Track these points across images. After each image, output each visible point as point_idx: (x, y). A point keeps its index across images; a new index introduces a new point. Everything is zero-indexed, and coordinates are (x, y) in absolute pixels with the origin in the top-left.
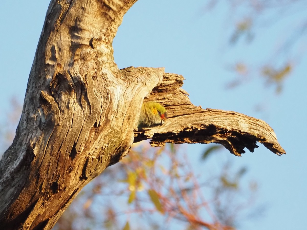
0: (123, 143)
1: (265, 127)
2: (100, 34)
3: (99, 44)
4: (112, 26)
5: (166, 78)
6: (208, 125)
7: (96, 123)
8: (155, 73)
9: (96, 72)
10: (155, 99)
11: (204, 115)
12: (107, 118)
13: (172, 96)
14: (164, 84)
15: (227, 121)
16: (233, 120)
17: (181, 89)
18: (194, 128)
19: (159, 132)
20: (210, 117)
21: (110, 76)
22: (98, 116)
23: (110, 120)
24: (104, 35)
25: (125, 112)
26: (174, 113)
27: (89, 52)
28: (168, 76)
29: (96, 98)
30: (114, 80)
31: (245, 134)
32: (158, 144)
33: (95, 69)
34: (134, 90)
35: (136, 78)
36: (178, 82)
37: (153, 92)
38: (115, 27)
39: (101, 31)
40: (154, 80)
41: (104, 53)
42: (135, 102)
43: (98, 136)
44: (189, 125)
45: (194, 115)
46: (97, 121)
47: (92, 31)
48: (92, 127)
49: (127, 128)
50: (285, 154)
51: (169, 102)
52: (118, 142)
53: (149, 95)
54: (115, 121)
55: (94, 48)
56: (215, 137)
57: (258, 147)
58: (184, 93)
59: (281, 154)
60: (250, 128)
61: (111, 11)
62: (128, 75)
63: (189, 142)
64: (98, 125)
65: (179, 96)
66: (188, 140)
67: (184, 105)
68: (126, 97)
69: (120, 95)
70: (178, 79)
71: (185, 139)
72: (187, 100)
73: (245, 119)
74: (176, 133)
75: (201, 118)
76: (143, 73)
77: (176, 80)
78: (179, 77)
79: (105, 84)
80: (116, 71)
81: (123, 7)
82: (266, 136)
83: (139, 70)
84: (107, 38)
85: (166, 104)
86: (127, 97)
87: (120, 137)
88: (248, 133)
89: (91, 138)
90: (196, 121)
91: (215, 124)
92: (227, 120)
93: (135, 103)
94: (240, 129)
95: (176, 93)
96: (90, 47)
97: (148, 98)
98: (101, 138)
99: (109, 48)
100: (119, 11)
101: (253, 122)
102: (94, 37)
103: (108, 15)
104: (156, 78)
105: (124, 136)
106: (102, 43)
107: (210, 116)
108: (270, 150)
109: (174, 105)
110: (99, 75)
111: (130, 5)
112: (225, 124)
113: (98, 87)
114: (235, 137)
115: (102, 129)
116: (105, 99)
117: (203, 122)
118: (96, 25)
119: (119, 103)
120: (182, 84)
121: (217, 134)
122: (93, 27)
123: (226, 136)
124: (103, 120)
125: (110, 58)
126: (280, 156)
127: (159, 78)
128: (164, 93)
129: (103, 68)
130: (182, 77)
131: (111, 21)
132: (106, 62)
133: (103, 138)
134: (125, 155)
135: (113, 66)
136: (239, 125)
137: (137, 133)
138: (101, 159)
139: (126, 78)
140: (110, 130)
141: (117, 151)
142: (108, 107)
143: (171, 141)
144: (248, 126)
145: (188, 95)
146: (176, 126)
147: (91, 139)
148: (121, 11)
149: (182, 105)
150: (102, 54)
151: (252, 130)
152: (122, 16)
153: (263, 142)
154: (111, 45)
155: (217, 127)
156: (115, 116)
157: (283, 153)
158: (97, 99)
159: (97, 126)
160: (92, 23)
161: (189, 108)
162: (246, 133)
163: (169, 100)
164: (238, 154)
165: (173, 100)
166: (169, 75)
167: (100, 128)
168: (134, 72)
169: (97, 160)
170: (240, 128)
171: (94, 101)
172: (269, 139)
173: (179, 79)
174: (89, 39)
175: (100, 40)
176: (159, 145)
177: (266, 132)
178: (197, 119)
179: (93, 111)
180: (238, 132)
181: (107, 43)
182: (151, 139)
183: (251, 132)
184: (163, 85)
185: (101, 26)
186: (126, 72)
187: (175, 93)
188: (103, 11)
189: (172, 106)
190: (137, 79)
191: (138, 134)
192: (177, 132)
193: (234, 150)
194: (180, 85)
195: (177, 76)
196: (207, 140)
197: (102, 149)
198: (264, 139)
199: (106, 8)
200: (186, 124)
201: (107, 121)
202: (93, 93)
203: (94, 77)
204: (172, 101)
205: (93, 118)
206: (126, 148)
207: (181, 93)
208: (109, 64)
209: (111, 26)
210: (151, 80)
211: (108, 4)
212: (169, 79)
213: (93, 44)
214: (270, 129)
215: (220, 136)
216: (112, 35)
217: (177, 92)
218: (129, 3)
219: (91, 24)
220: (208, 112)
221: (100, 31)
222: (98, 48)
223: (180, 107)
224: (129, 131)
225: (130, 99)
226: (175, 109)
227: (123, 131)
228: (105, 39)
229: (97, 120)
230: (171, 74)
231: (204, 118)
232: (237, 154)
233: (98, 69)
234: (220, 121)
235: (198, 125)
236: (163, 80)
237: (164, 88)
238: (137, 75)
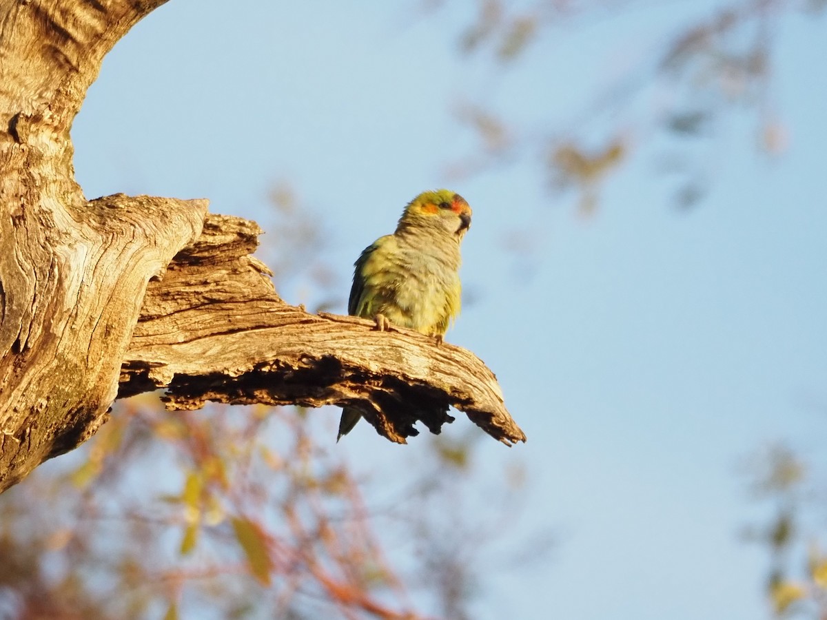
0: (88, 397)
1: (473, 368)
2: (38, 104)
3: (35, 129)
4: (72, 83)
5: (210, 227)
6: (321, 358)
7: (17, 342)
8: (183, 213)
9: (22, 206)
10: (182, 283)
11: (312, 331)
12: (47, 328)
13: (226, 276)
14: (206, 242)
15: (372, 348)
16: (389, 347)
17: (253, 258)
18: (281, 365)
19: (187, 373)
20: (328, 336)
21: (61, 218)
22: (25, 324)
23: (55, 335)
24: (49, 106)
25: (96, 316)
26: (230, 321)
27: (5, 151)
28: (219, 222)
29: (21, 274)
30: (70, 229)
31: (417, 383)
32: (185, 403)
33: (21, 196)
34: (122, 256)
35: (131, 224)
36: (245, 239)
37: (177, 265)
38: (78, 85)
39: (40, 96)
40: (178, 233)
41: (47, 154)
42: (125, 288)
43: (22, 376)
44: (270, 356)
45: (285, 329)
46: (21, 338)
47: (18, 95)
48: (7, 351)
49: (100, 359)
50: (524, 440)
51: (218, 291)
52: (74, 394)
53: (164, 271)
54: (69, 339)
55: (21, 141)
56: (338, 389)
57: (451, 420)
58: (259, 270)
59: (514, 442)
60: (433, 370)
61: (70, 42)
62: (108, 217)
63: (269, 400)
64: (22, 347)
65: (247, 278)
66: (265, 396)
67: (259, 302)
68: (100, 274)
69: (86, 270)
70: (243, 233)
71: (257, 393)
72: (268, 289)
73: (421, 344)
74: (232, 375)
75: (303, 337)
76: (151, 211)
77: (240, 234)
78: (247, 227)
79: (47, 239)
80: (78, 204)
81: (102, 34)
82: (476, 391)
83: (141, 203)
84: (55, 116)
85: (209, 297)
86: (103, 275)
87: (80, 382)
88: (426, 382)
89: (4, 382)
90: (289, 345)
91: (339, 354)
92: (372, 344)
93: (126, 291)
94: (405, 370)
95: (239, 269)
96: (10, 138)
97: (161, 279)
98: (30, 383)
99: (60, 142)
100: (91, 45)
101: (442, 352)
102: (22, 112)
103: (62, 53)
104: (184, 228)
105: (92, 380)
106: (43, 127)
107: (328, 332)
108: (485, 429)
109: (232, 300)
110: (31, 213)
111: (122, 28)
112: (367, 355)
113: (26, 245)
114: (392, 391)
115: (34, 358)
116: (44, 278)
117: (307, 349)
118: (29, 80)
119: (81, 290)
120: (255, 244)
121: (345, 383)
122: (21, 84)
123: (369, 389)
124: (38, 334)
125: (63, 169)
126: (510, 446)
127: (192, 226)
128: (206, 268)
129: (41, 195)
130: (256, 227)
131: (70, 70)
132: (51, 178)
133: (34, 382)
134: (93, 431)
135: (70, 191)
136: (404, 360)
137: (128, 373)
138: (27, 439)
139: (104, 224)
140: (55, 363)
141: (72, 419)
142: (53, 299)
143: (218, 396)
144: (427, 364)
145: (271, 276)
146: (235, 357)
147: (3, 384)
148: (97, 43)
149: (253, 300)
150: (40, 157)
151: (438, 374)
152: (98, 58)
153: (466, 408)
154: (67, 135)
155: (343, 364)
156: (68, 325)
157: (517, 439)
158: (23, 278)
159: (21, 350)
160: (17, 73)
161: (271, 310)
162: (421, 381)
163: (219, 287)
164: (399, 438)
165: (230, 286)
166: (221, 219)
167: (28, 357)
168: (126, 210)
169: (17, 441)
170: (406, 368)
171: (15, 282)
172: (481, 399)
173: (246, 231)
174: (7, 115)
175: (37, 119)
176: (188, 406)
177: (474, 380)
178: (293, 339)
179: (11, 310)
180: (400, 378)
181: (56, 129)
182: (167, 390)
183: (435, 380)
184: (203, 245)
185: (42, 81)
186: (104, 207)
187: (236, 268)
188: (47, 42)
189: (226, 303)
190: (132, 228)
191: (132, 375)
192: (236, 373)
193: (388, 426)
194: (250, 247)
195: (242, 224)
196: (315, 397)
197: (31, 413)
198: (469, 401)
199: (57, 34)
200: (260, 353)
201: (48, 338)
202: (14, 261)
203: (19, 218)
204: (228, 289)
205: (11, 328)
206: (97, 412)
207: (251, 268)
208: (60, 185)
209: (69, 83)
210: (169, 233)
211: (63, 26)
212: (221, 231)
213: (19, 129)
214: (485, 373)
215: (352, 388)
216: (72, 109)
217: (242, 266)
218: (118, 23)
219: (15, 77)
220: (322, 321)
221: (37, 96)
222: (32, 140)
223: (248, 307)
224: (108, 367)
225: (111, 281)
226: (235, 312)
227: (90, 364)
228: (51, 117)
229: (22, 333)
230: (226, 218)
231: (311, 338)
232: (395, 436)
233: (29, 198)
234: (352, 347)
235: (294, 356)
236: (204, 233)
237: (206, 254)
238: (134, 218)
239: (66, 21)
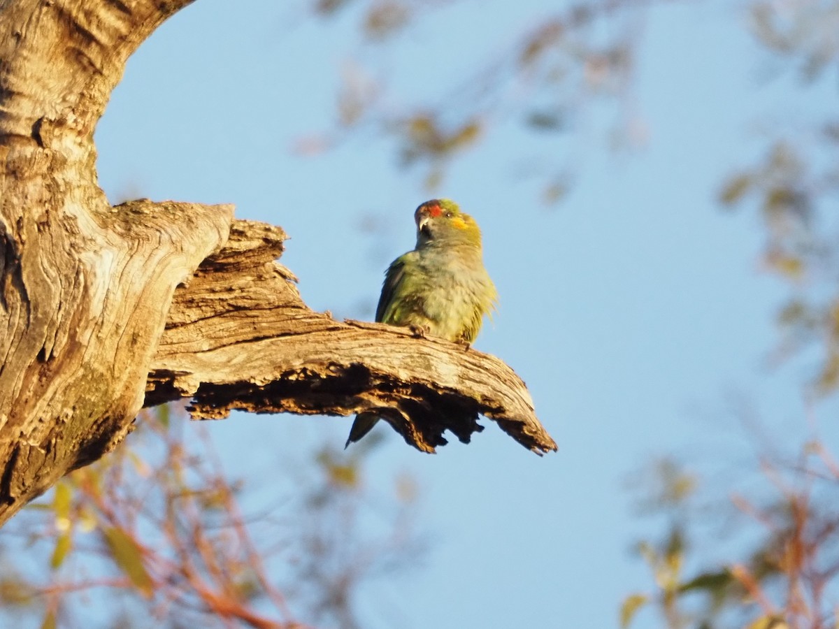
0: (114, 407)
1: (503, 375)
2: (62, 108)
3: (58, 134)
4: (96, 86)
5: (237, 233)
6: (349, 366)
7: (43, 351)
8: (209, 218)
9: (47, 212)
10: (207, 290)
11: (339, 339)
12: (72, 337)
13: (252, 283)
14: (231, 248)
15: (400, 356)
16: (417, 355)
17: (278, 264)
18: (309, 373)
19: (213, 382)
20: (355, 344)
21: (86, 224)
22: (50, 333)
23: (81, 344)
24: (73, 110)
25: (123, 323)
26: (255, 328)
27: (29, 156)
28: (244, 227)
29: (46, 281)
30: (96, 236)
31: (447, 392)
32: (211, 412)
33: (46, 202)
34: (149, 263)
35: (157, 230)
36: (271, 245)
37: (201, 271)
38: (102, 88)
39: (64, 100)
40: (205, 239)
41: (71, 159)
42: (151, 295)
43: (48, 386)
44: (297, 365)
45: (311, 337)
46: (46, 347)
47: (42, 99)
48: (31, 360)
49: (126, 368)
50: (555, 450)
51: (243, 298)
52: (101, 404)
53: (191, 278)
54: (95, 348)
55: (44, 145)
56: (366, 398)
57: (481, 429)
58: (284, 277)
59: (546, 452)
60: (462, 378)
61: (93, 45)
62: (134, 223)
63: (295, 409)
64: (47, 356)
65: (272, 284)
66: (292, 405)
67: (284, 309)
68: (127, 281)
69: (112, 276)
70: (269, 238)
71: (283, 402)
72: (293, 295)
73: (450, 351)
74: (259, 383)
75: (330, 344)
76: (177, 217)
77: (266, 240)
78: (273, 232)
79: (72, 245)
80: (102, 209)
81: (126, 36)
82: (506, 399)
83: (166, 208)
84: (79, 120)
85: (235, 304)
86: (130, 282)
87: (106, 391)
88: (456, 391)
89: (29, 391)
90: (316, 353)
91: (368, 362)
92: (400, 352)
93: (153, 298)
94: (434, 378)
95: (265, 276)
96: (34, 143)
97: (187, 286)
98: (55, 393)
99: (84, 146)
100: (115, 47)
101: (471, 360)
102: (46, 116)
103: (86, 56)
104: (211, 234)
105: (118, 389)
106: (66, 131)
107: (356, 339)
108: (516, 438)
109: (257, 307)
110: (55, 219)
111: (147, 30)
112: (396, 363)
113: (51, 251)
114: (421, 399)
115: (60, 367)
116: (69, 285)
117: (335, 357)
118: (52, 83)
119: (107, 297)
120: (281, 249)
121: (373, 392)
122: (44, 87)
123: (397, 397)
124: (64, 343)
125: (87, 174)
126: (541, 455)
127: (219, 232)
128: (231, 275)
129: (66, 201)
130: (282, 233)
131: (94, 73)
132: (75, 184)
133: (60, 391)
134: (119, 441)
135: (94, 196)
136: (433, 368)
137: (154, 382)
138: (53, 449)
139: (129, 230)
140: (81, 372)
141: (98, 430)
142: (78, 306)
143: (244, 405)
144: (456, 372)
145: (296, 281)
146: (262, 365)
147: (28, 393)
148: (122, 46)
149: (278, 307)
150: (64, 161)
151: (467, 382)
152: (123, 60)
153: (497, 416)
154: (91, 139)
155: (372, 372)
156: (94, 333)
157: (549, 448)
158: (49, 285)
159: (47, 359)
160: (40, 76)
161: (297, 317)
162: (451, 389)
163: (244, 294)
164: (428, 447)
165: (255, 292)
166: (246, 225)
167: (54, 365)
168: (151, 215)
169: (43, 452)
170: (435, 377)
171: (40, 289)
172: (512, 408)
173: (272, 236)
174: (30, 119)
175: (60, 123)
176: (213, 416)
177: (504, 388)
178: (320, 347)
179: (36, 318)
180: (429, 386)
181: (80, 133)
182: (192, 399)
183: (465, 389)
184: (228, 251)
185: (65, 84)
186: (129, 213)
187: (261, 274)
188: (71, 44)
189: (251, 310)
190: (158, 234)
191: (158, 384)
192: (262, 382)
193: (417, 436)
194: (276, 253)
195: (268, 230)
196: (342, 406)
197: (57, 423)
198: (500, 410)
199: (81, 37)
200: (287, 362)
201: (74, 346)
202: (38, 268)
203: (43, 224)
204: (253, 296)
205: (36, 336)
206: (123, 422)
207: (276, 274)
208: (85, 190)
209: (92, 86)
210: (196, 239)
211: (86, 28)
212: (246, 236)
213: (42, 134)
214: (515, 380)
215: (380, 397)
216: (95, 112)
217: (267, 273)
218: (143, 24)
219: (38, 80)
220: (349, 329)
221: (61, 100)
222: (55, 145)
223: (274, 314)
224: (134, 376)
225: (138, 288)
226: (260, 319)
227: (116, 374)
228: (75, 121)
229: (47, 342)
230: (251, 224)
231: (338, 346)
232: (424, 446)
233: (53, 204)
234: (379, 355)
235: (322, 364)
236: (230, 239)
237: (231, 260)
238: (159, 224)
239: (90, 23)
